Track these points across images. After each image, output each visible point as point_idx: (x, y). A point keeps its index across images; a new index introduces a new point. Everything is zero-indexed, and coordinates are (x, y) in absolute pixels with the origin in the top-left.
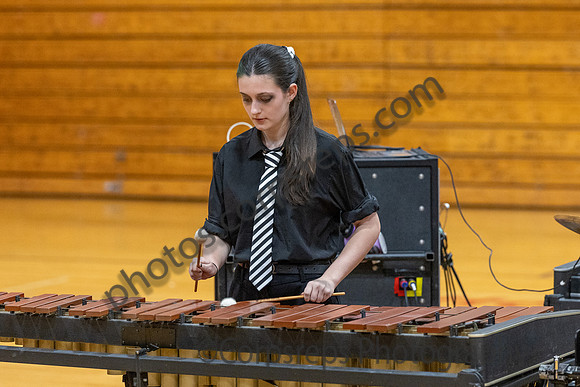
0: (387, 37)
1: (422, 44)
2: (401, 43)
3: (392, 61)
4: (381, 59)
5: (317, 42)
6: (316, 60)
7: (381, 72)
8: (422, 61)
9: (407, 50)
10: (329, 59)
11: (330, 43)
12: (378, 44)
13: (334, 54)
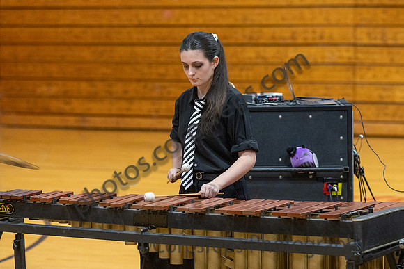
0: (356, 26)
1: (379, 30)
2: (365, 30)
3: (359, 42)
4: (352, 41)
5: (310, 29)
6: (310, 41)
7: (352, 48)
8: (379, 42)
9: (369, 34)
10: (318, 41)
11: (318, 30)
12: (351, 30)
13: (321, 37)
